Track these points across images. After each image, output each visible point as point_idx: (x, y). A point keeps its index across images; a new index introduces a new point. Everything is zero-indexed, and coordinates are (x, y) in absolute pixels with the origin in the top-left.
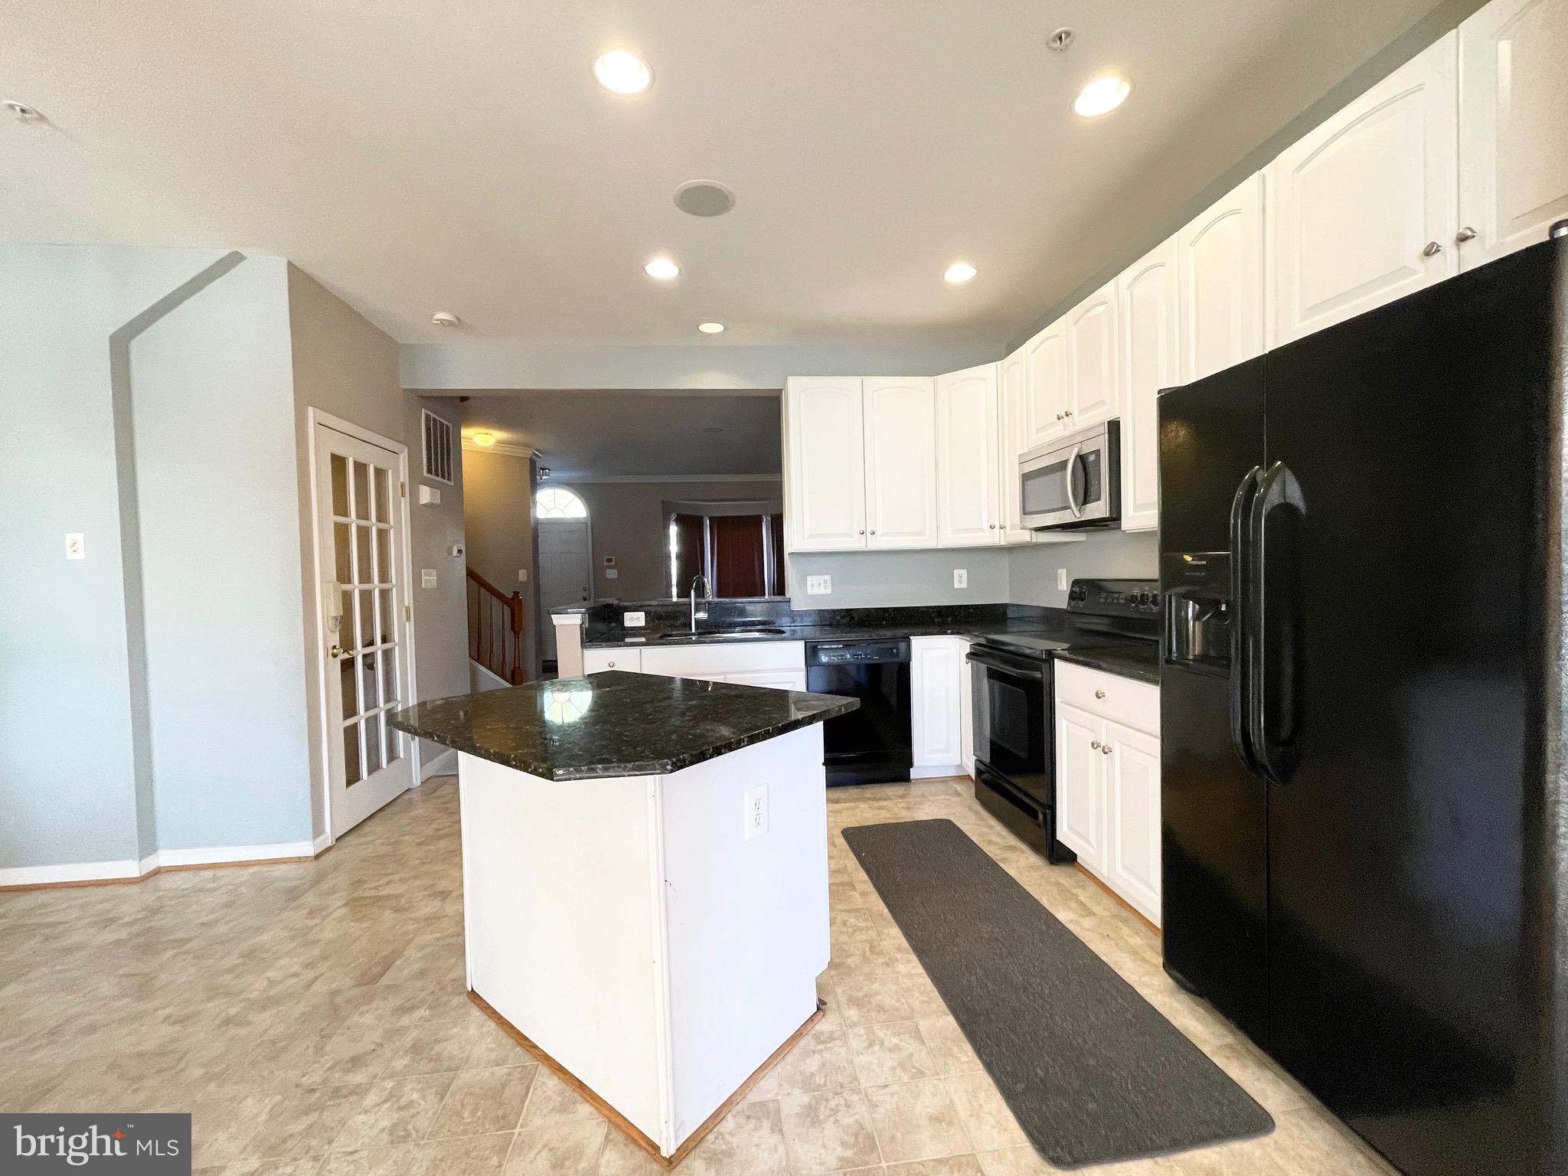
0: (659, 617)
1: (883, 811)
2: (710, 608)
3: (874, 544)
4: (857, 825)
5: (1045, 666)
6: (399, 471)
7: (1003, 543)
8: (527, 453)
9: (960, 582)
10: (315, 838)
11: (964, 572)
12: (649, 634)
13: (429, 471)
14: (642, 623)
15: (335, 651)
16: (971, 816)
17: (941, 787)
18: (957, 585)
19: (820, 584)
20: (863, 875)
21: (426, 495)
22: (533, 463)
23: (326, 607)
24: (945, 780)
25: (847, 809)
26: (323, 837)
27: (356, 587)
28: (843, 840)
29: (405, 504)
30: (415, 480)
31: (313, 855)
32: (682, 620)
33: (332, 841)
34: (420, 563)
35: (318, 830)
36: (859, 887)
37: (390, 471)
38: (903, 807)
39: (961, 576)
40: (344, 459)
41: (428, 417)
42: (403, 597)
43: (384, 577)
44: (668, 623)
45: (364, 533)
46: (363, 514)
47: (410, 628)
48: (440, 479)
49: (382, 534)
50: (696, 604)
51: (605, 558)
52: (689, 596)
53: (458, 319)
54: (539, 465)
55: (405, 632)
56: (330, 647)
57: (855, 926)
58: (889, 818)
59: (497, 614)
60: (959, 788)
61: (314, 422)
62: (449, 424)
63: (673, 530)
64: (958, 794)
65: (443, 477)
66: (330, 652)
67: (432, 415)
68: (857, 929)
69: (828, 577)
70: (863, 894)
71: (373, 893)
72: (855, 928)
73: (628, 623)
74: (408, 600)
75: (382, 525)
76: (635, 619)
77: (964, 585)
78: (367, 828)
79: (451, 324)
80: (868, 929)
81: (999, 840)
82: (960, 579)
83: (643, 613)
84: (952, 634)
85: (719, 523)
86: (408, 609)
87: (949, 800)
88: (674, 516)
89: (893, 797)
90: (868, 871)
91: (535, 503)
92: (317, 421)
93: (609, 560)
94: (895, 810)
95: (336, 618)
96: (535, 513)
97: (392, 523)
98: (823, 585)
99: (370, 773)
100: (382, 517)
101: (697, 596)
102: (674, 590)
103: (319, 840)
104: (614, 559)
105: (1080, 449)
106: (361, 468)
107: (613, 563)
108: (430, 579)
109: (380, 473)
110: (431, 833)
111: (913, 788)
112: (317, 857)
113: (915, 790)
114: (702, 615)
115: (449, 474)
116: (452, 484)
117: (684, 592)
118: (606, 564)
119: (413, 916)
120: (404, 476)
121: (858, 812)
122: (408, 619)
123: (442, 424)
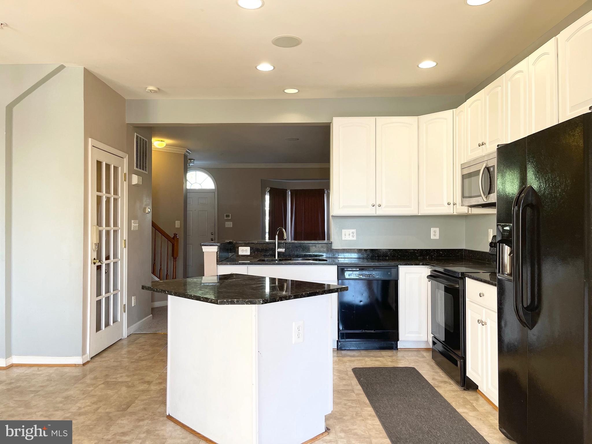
0: (258, 250)
1: (378, 362)
2: (287, 246)
3: (380, 212)
4: (361, 367)
5: (460, 281)
6: (124, 168)
7: (455, 213)
8: (183, 152)
9: (435, 235)
10: (82, 355)
11: (437, 230)
12: (251, 259)
13: (137, 167)
14: (248, 253)
15: (95, 261)
16: (427, 367)
17: (415, 353)
18: (432, 237)
19: (349, 234)
20: (359, 387)
21: (135, 179)
22: (185, 156)
23: (93, 239)
24: (418, 350)
25: (357, 360)
26: (86, 355)
27: (104, 228)
28: (352, 373)
29: (126, 184)
30: (131, 171)
31: (82, 364)
32: (271, 252)
33: (89, 359)
34: (131, 216)
35: (84, 352)
36: (356, 392)
37: (120, 168)
38: (390, 361)
39: (435, 232)
40: (101, 162)
41: (137, 137)
42: (123, 235)
43: (115, 224)
44: (263, 254)
45: (108, 200)
46: (108, 191)
47: (125, 251)
48: (141, 171)
49: (115, 200)
50: (278, 243)
51: (225, 215)
52: (275, 239)
53: (159, 89)
54: (189, 157)
55: (123, 253)
56: (93, 259)
57: (351, 406)
58: (380, 365)
59: (165, 248)
60: (425, 354)
61: (91, 146)
62: (147, 140)
63: (267, 197)
64: (423, 357)
65: (143, 169)
66: (93, 261)
67: (139, 136)
68: (350, 407)
69: (354, 231)
70: (358, 395)
71: (114, 380)
72: (350, 406)
73: (241, 253)
74: (125, 237)
75: (116, 197)
76: (244, 251)
77: (437, 237)
78: (104, 355)
79: (155, 92)
80: (356, 407)
81: (439, 378)
82: (435, 234)
83: (249, 247)
84: (423, 265)
85: (295, 193)
86: (125, 240)
87: (417, 359)
88: (268, 189)
89: (385, 356)
90: (362, 386)
91: (186, 180)
92: (92, 145)
93: (228, 216)
94: (385, 362)
95: (96, 244)
96: (186, 186)
97: (120, 195)
98: (351, 235)
99: (105, 327)
100: (116, 192)
101: (279, 239)
102: (267, 236)
103: (84, 356)
104: (230, 215)
105: (487, 164)
106: (108, 166)
107: (230, 218)
108: (135, 225)
109: (116, 168)
110: (137, 358)
111: (399, 353)
112: (84, 364)
113: (400, 354)
114: (282, 250)
115: (146, 167)
116: (147, 173)
117: (272, 237)
118: (225, 218)
119: (137, 389)
120: (126, 170)
121: (363, 361)
122: (125, 247)
123: (143, 140)
